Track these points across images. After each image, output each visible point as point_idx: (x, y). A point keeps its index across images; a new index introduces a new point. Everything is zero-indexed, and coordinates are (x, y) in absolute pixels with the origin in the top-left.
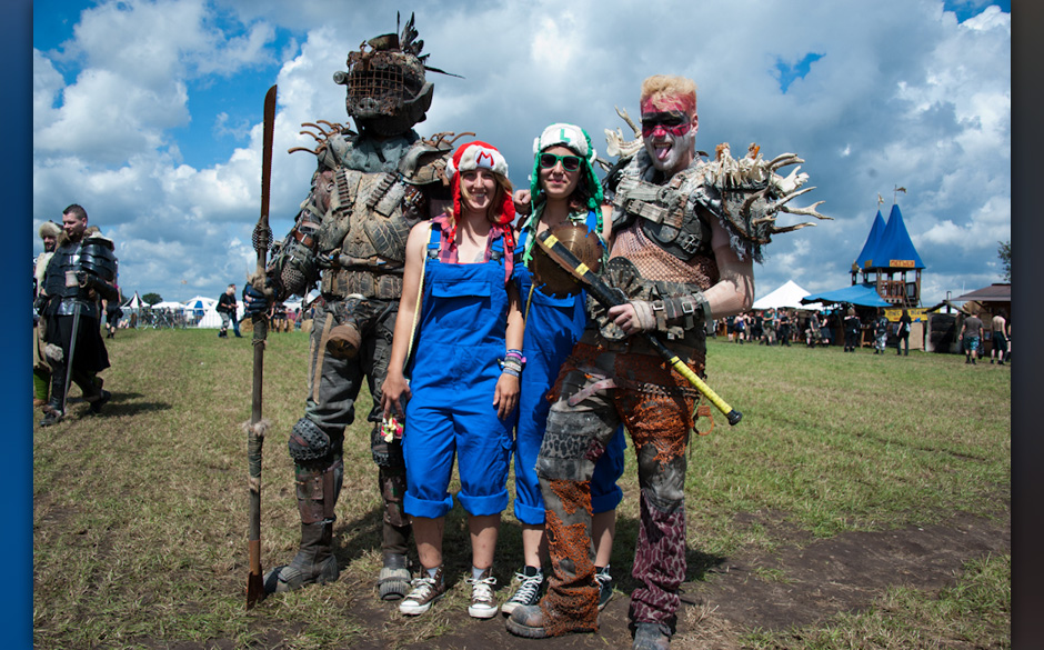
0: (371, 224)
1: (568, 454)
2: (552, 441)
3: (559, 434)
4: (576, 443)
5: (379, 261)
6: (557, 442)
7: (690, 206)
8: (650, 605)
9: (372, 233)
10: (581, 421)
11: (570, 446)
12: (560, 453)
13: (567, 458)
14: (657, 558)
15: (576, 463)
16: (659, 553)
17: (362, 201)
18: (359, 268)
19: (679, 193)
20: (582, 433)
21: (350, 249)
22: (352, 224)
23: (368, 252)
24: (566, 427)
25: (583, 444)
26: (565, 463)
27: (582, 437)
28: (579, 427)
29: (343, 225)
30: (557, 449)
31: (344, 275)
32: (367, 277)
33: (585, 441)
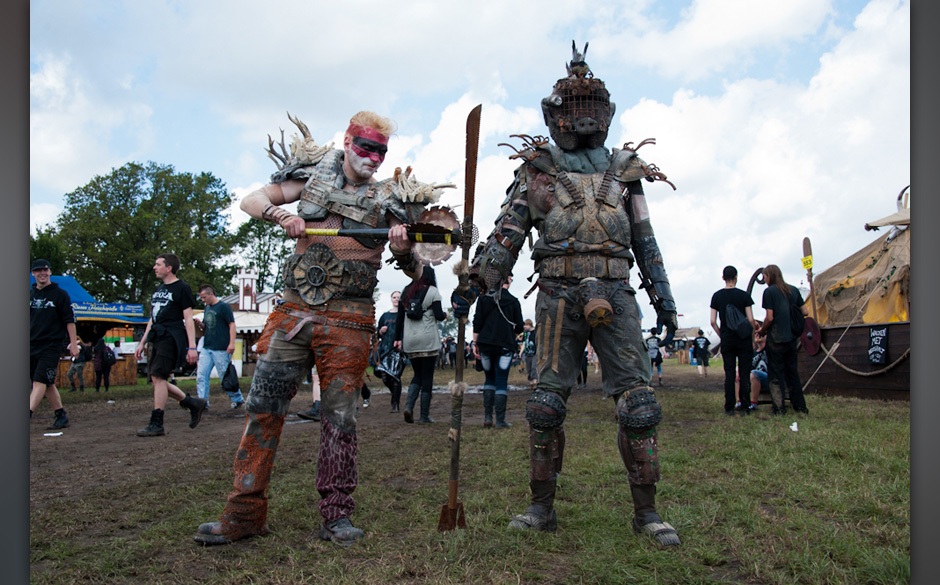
0: (603, 214)
1: (274, 394)
2: (262, 384)
3: (268, 379)
4: (280, 386)
5: (611, 245)
6: (265, 385)
7: (383, 212)
8: (339, 506)
9: (606, 222)
10: (285, 369)
11: (275, 388)
12: (268, 393)
13: (273, 397)
14: (339, 469)
15: (279, 401)
16: (341, 464)
17: (589, 196)
18: (593, 252)
19: (375, 202)
20: (285, 378)
21: (585, 237)
22: (585, 216)
23: (602, 238)
24: (273, 374)
25: (286, 388)
26: (271, 401)
27: (285, 382)
28: (283, 374)
29: (577, 217)
30: (266, 390)
31: (580, 260)
32: (600, 261)
33: (287, 385)
